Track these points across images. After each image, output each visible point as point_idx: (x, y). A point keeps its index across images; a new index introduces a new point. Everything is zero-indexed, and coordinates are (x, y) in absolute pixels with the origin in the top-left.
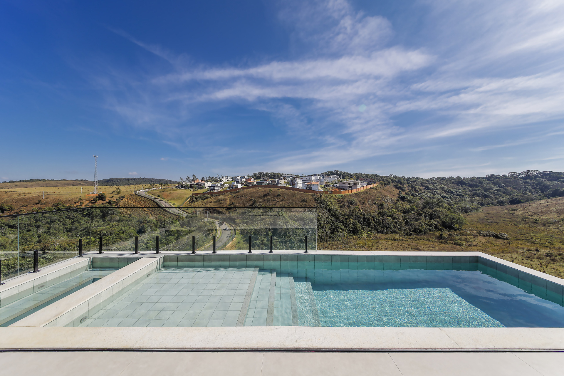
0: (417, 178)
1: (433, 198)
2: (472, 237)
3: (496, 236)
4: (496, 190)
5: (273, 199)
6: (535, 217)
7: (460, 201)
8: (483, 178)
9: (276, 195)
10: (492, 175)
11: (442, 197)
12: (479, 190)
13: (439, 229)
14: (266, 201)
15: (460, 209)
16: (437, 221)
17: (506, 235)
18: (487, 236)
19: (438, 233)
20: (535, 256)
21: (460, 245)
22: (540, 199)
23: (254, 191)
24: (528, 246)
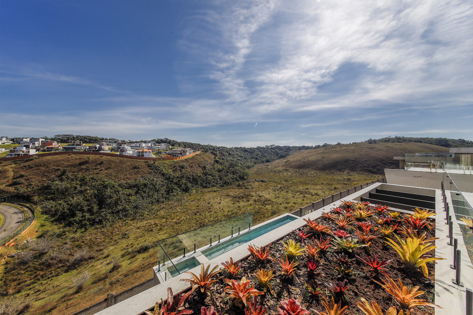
0: (224, 147)
1: (233, 160)
2: (253, 183)
3: (262, 181)
4: (261, 155)
5: (94, 167)
6: (276, 169)
7: (246, 162)
8: (255, 148)
9: (98, 162)
10: (259, 147)
11: (238, 160)
12: (254, 155)
13: (237, 180)
14: (83, 171)
15: (246, 167)
16: (237, 176)
17: (265, 180)
18: (259, 181)
19: (237, 183)
20: (277, 189)
21: (248, 189)
22: (276, 160)
23: (62, 158)
24: (274, 184)
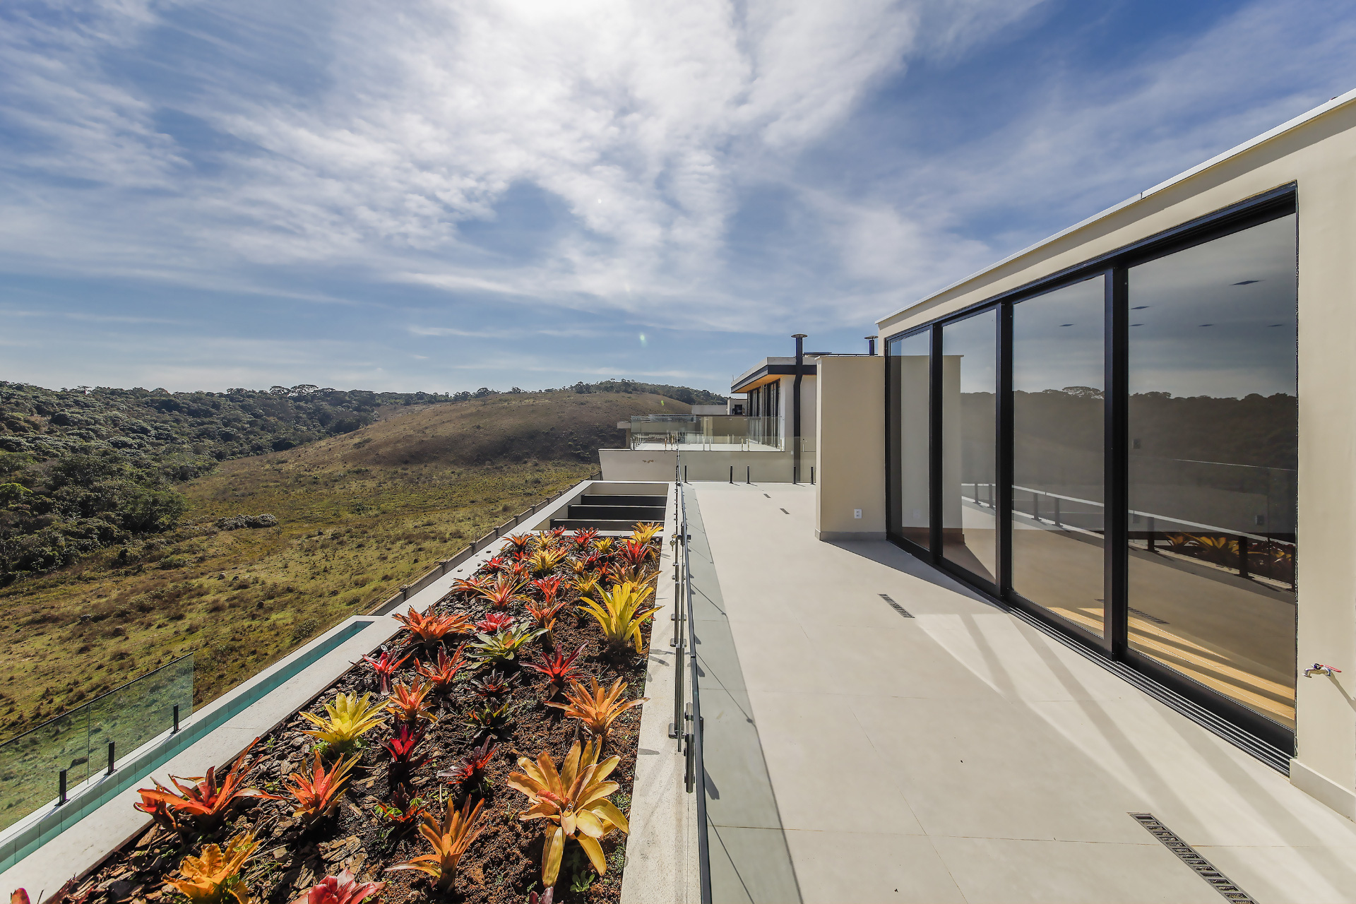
0: (20, 387)
1: (85, 450)
2: (205, 538)
3: (254, 525)
4: (248, 422)
6: (316, 473)
7: (169, 452)
8: (221, 395)
10: (239, 391)
11: (116, 445)
12: (212, 423)
13: (115, 539)
15: (167, 474)
16: (108, 518)
17: (271, 517)
18: (237, 527)
19: (111, 552)
20: (319, 545)
21: (177, 566)
22: (320, 439)
24: (307, 528)
